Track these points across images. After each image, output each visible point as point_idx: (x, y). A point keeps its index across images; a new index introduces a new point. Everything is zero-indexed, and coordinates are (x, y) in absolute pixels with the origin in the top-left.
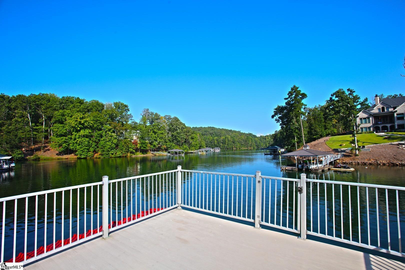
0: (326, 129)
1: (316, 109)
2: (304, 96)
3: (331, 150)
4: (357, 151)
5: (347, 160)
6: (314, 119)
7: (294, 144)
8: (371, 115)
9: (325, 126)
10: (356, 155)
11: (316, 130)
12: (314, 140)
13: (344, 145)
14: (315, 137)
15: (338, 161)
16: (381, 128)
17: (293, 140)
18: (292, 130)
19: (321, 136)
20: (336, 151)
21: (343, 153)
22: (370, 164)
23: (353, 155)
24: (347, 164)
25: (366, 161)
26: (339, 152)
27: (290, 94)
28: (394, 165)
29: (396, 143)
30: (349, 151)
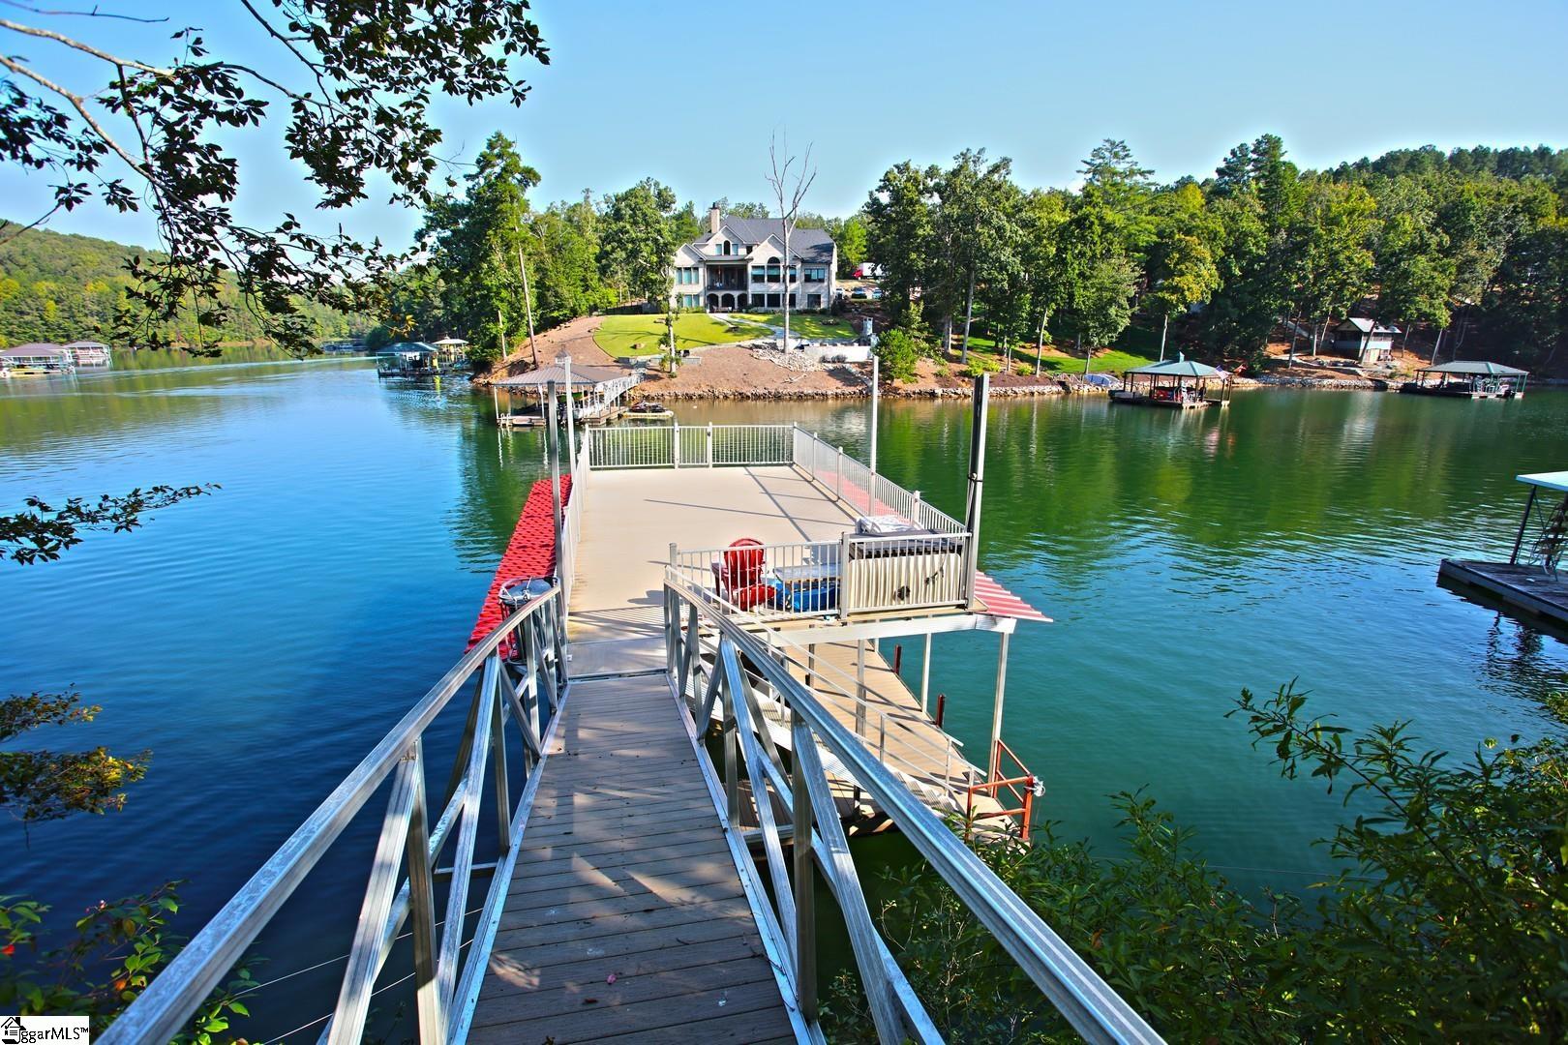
0: (586, 288)
1: (553, 214)
2: (530, 177)
3: (611, 360)
4: (674, 364)
5: (653, 388)
6: (551, 252)
7: (495, 338)
8: (701, 261)
9: (584, 280)
10: (672, 376)
11: (559, 290)
12: (555, 323)
13: (643, 345)
14: (555, 314)
15: (632, 392)
16: (720, 299)
17: (491, 325)
18: (489, 289)
19: (574, 313)
20: (624, 363)
21: (642, 370)
22: (701, 397)
23: (664, 375)
24: (653, 398)
25: (691, 391)
26: (632, 367)
27: (484, 163)
28: (743, 397)
29: (747, 343)
30: (655, 364)
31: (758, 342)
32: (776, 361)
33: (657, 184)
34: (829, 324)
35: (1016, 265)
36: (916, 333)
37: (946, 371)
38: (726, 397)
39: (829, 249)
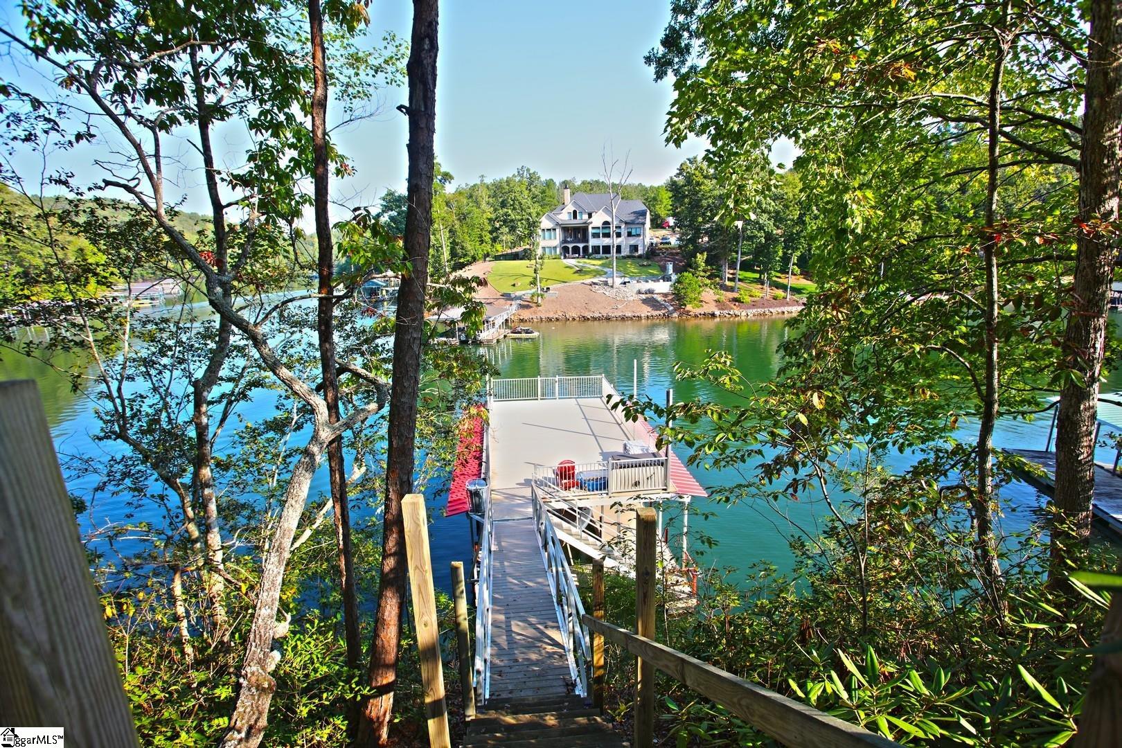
0: (482, 242)
2: (447, 177)
3: (499, 295)
4: (540, 298)
5: (526, 314)
6: (459, 219)
8: (558, 224)
9: (481, 236)
10: (538, 306)
11: (465, 245)
12: (461, 266)
13: (519, 284)
14: (462, 260)
15: (512, 318)
16: (570, 249)
19: (474, 259)
20: (507, 297)
21: (519, 302)
22: (557, 320)
23: (533, 305)
24: (526, 321)
25: (551, 316)
26: (512, 300)
28: (586, 319)
29: (588, 281)
30: (528, 297)
31: (595, 280)
32: (607, 293)
33: (528, 170)
34: (643, 266)
35: (770, 225)
36: (702, 274)
37: (723, 298)
38: (574, 319)
39: (643, 214)
